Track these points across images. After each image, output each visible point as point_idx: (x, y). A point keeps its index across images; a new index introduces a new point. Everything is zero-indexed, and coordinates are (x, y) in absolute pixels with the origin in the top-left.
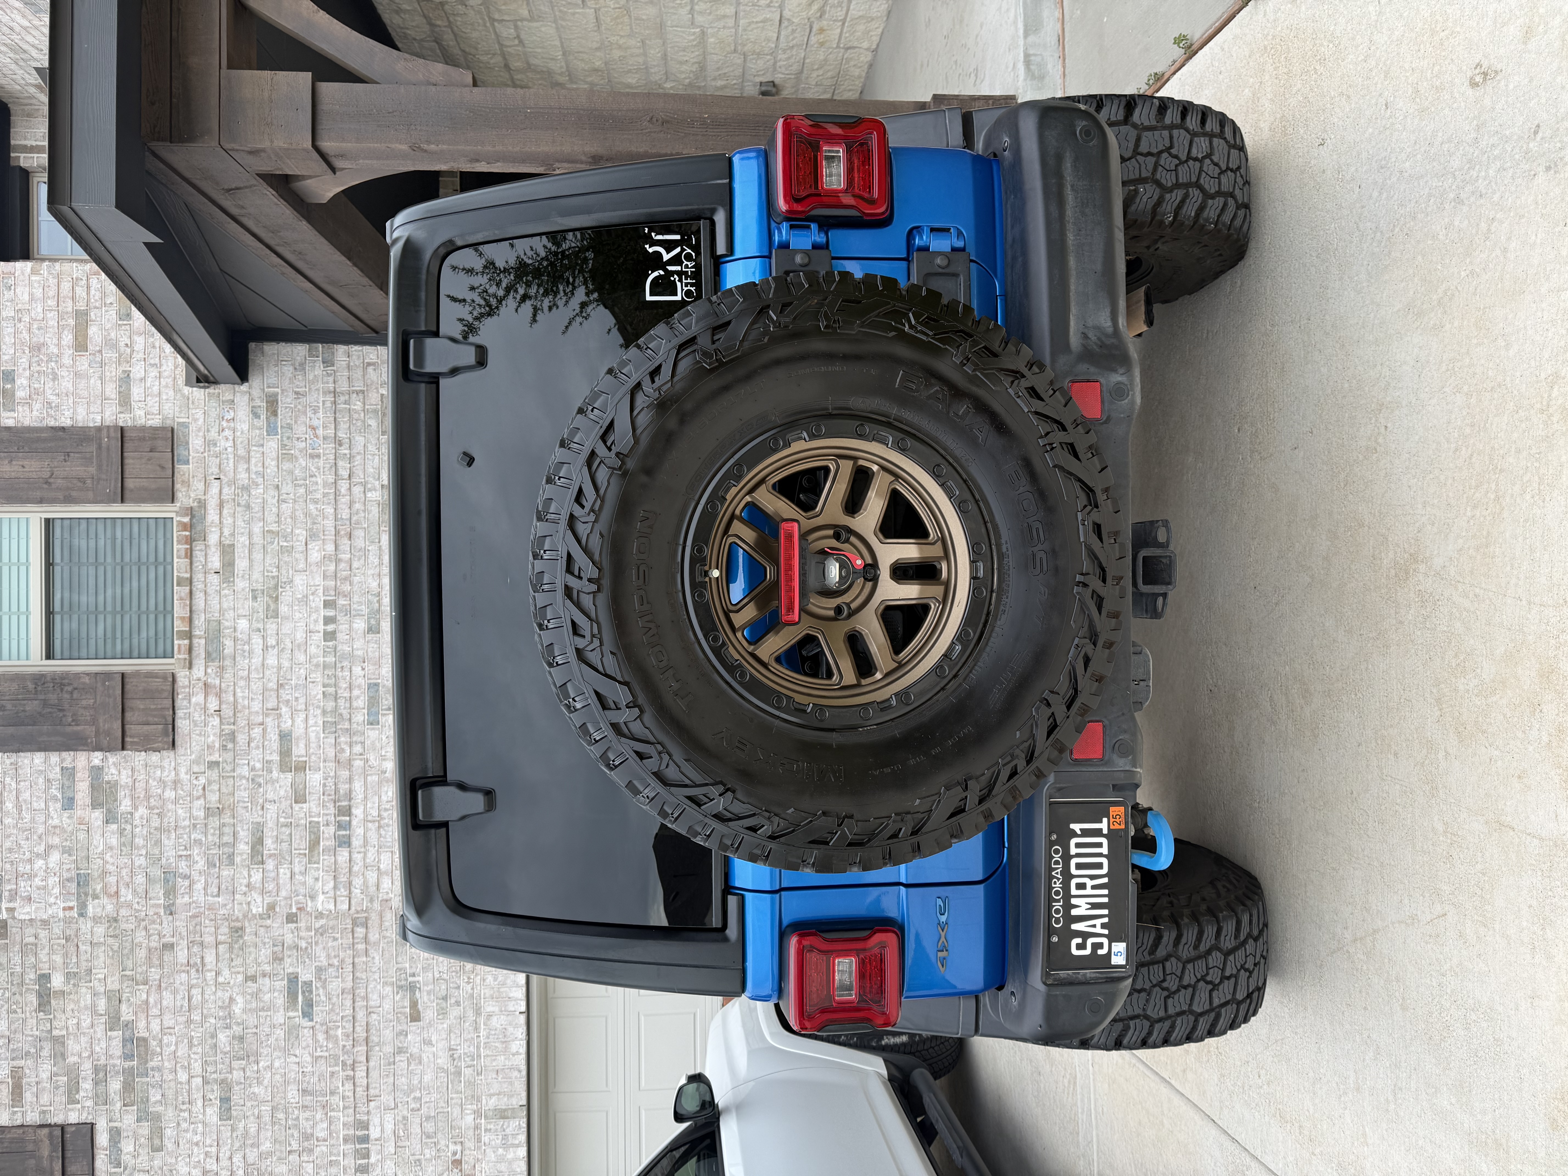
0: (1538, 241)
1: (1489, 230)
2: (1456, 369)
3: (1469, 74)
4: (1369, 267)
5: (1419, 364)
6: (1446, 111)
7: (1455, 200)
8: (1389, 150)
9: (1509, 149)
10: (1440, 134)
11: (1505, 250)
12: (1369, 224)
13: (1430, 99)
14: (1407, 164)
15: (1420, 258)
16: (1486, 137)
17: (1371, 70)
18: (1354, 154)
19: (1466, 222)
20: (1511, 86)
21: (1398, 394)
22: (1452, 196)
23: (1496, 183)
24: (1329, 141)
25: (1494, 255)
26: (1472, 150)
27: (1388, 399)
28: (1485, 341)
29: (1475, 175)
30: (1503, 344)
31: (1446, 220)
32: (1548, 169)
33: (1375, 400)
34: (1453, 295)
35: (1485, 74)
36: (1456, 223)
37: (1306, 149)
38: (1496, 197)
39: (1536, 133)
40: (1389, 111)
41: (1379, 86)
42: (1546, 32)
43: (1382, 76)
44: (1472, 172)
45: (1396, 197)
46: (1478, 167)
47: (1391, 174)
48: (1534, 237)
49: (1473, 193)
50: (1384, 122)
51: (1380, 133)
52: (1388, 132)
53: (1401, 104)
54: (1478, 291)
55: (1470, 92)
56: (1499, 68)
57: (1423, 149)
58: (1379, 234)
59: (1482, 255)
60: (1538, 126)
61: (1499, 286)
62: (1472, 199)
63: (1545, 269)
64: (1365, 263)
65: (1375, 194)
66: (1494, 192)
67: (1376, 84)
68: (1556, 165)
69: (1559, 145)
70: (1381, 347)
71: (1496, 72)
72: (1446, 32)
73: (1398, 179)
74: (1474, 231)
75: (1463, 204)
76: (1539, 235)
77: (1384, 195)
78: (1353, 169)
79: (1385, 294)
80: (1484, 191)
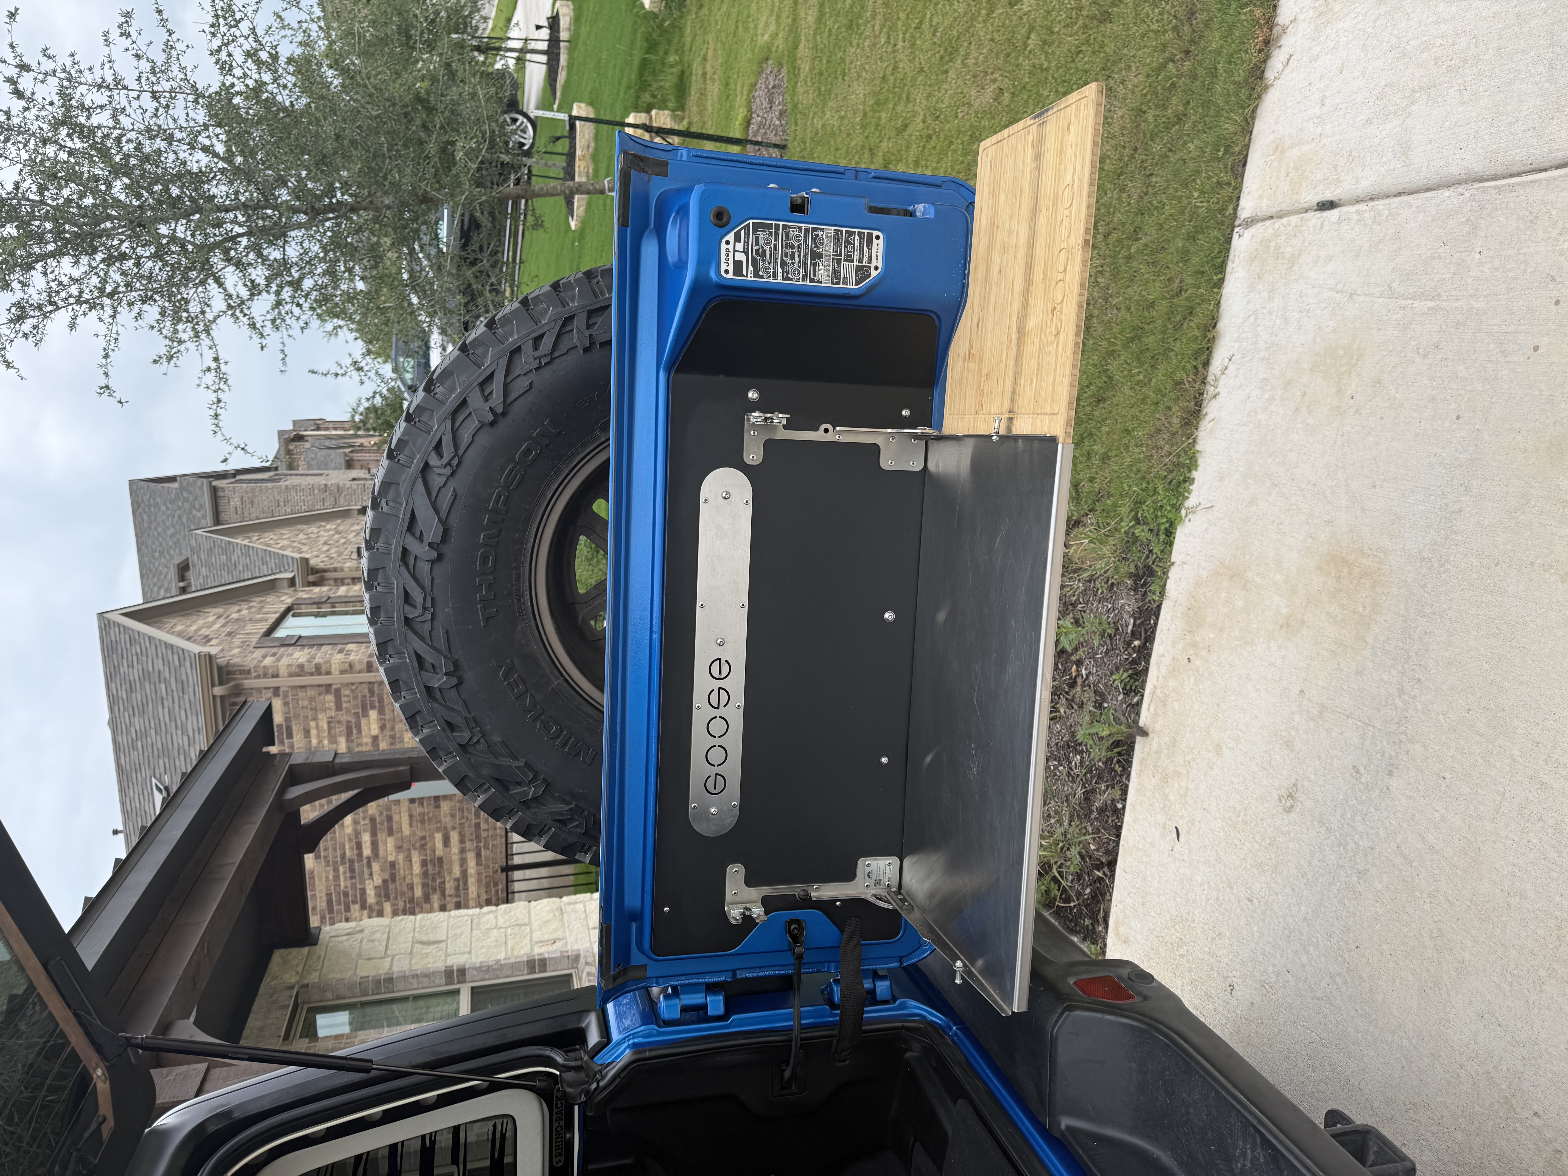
0: (1443, 811)
1: (1405, 857)
2: (1516, 972)
3: (1280, 810)
4: (1360, 1011)
5: (1487, 1016)
6: (1291, 845)
7: (1360, 878)
8: (1281, 920)
9: (1355, 802)
10: (1302, 862)
11: (1431, 848)
12: (1323, 984)
13: (1273, 856)
14: (1303, 908)
15: (1385, 947)
16: (1332, 819)
17: (1218, 899)
18: (1260, 958)
19: (1384, 877)
20: (1312, 777)
21: (1505, 1069)
22: (1354, 879)
23: (1372, 828)
24: (1235, 980)
25: (1428, 863)
26: (1333, 838)
27: (1504, 1087)
28: (1504, 918)
29: (1353, 845)
30: (1517, 899)
31: (1370, 896)
32: (1390, 773)
33: (1496, 1107)
34: (1440, 929)
35: (1290, 796)
36: (1379, 887)
37: (1225, 1012)
38: (1383, 834)
39: (1357, 772)
40: (1255, 901)
41: (1232, 898)
42: (1297, 730)
43: (1228, 890)
44: (1349, 847)
45: (1320, 938)
46: (1349, 840)
47: (1300, 931)
48: (1437, 814)
49: (1366, 856)
50: (1259, 911)
51: (1263, 920)
52: (1268, 912)
53: (1258, 885)
54: (1451, 898)
55: (1293, 815)
56: (1293, 781)
57: (1303, 886)
58: (1338, 979)
59: (1422, 876)
60: (1354, 767)
61: (1459, 873)
62: (1370, 860)
63: (1470, 816)
64: (1352, 1013)
65: (1304, 958)
66: (1377, 834)
67: (1229, 900)
68: (1391, 765)
69: (1379, 756)
70: (1443, 1054)
71: (1295, 785)
72: (1242, 814)
73: (1308, 926)
74: (1397, 873)
75: (1368, 870)
76: (1438, 808)
77: (1311, 949)
78: (1271, 969)
79: (1395, 1012)
80: (1370, 844)
